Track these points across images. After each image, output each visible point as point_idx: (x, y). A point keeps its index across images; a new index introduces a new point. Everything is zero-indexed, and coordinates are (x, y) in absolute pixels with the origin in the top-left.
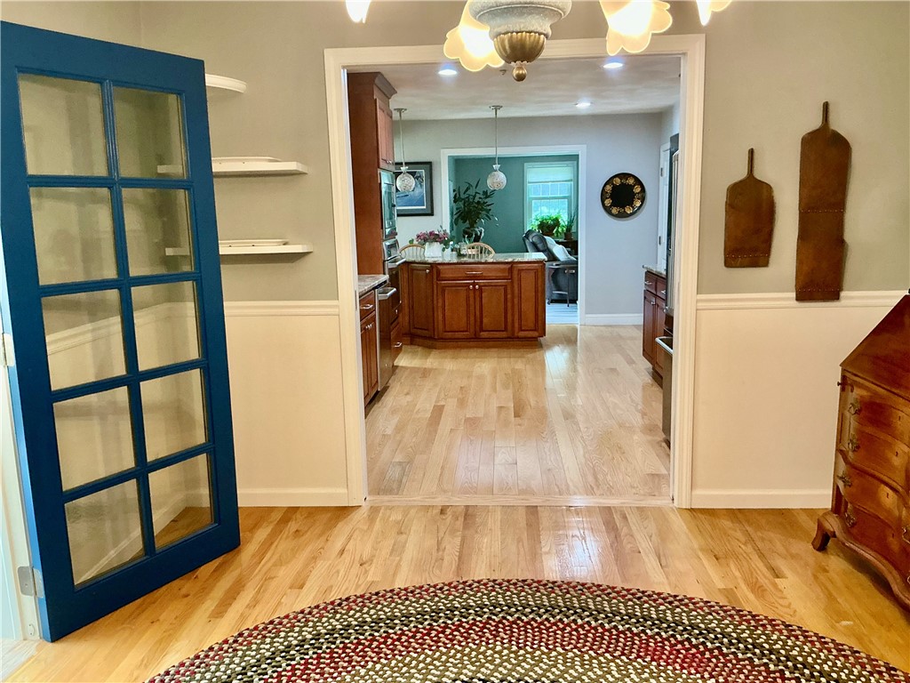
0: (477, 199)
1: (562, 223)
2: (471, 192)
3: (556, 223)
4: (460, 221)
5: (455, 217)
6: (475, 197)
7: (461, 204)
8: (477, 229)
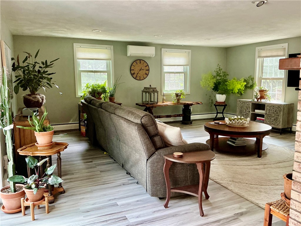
0: (37, 68)
1: (108, 91)
2: (31, 61)
3: (104, 91)
4: (21, 89)
5: (14, 85)
6: (34, 66)
7: (20, 72)
8: (38, 97)
